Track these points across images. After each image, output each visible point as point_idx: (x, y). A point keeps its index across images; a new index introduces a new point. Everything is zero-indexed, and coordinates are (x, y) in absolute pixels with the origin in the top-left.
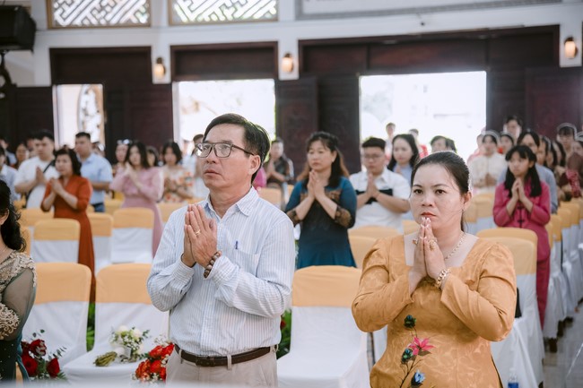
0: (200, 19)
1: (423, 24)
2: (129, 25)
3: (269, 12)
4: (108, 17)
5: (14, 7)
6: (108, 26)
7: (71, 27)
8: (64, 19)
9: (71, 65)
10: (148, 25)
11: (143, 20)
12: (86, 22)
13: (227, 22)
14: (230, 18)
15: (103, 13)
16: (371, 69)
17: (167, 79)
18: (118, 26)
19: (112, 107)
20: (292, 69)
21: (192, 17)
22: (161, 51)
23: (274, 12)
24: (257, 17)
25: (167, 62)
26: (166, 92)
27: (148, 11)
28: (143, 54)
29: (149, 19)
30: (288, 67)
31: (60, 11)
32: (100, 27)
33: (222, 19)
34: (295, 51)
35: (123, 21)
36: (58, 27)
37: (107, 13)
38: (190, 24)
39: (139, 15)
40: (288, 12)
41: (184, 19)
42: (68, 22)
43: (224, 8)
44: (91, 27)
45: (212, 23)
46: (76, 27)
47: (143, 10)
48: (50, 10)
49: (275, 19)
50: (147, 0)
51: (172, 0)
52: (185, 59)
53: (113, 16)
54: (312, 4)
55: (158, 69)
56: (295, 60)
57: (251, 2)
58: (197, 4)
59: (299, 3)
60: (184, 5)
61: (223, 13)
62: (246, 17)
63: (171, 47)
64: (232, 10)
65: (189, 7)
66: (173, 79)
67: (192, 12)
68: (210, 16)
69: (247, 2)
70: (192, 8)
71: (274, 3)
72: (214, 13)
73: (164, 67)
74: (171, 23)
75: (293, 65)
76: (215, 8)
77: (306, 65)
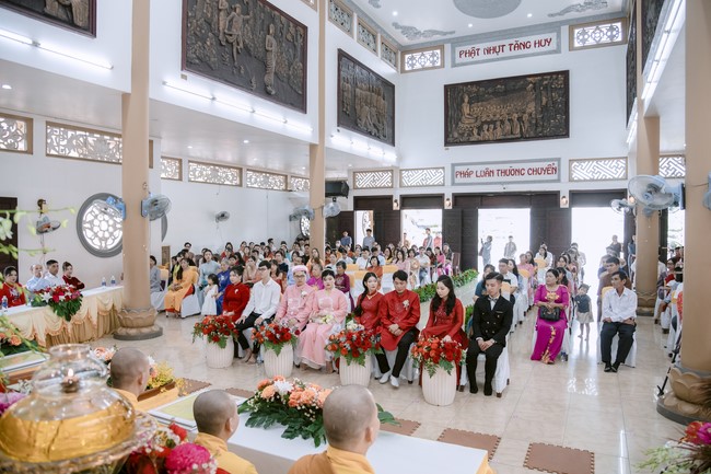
0: (412, 185)
1: (504, 188)
2: (384, 187)
3: (440, 182)
4: (376, 185)
5: (342, 180)
6: (376, 188)
7: (362, 188)
8: (360, 185)
9: (361, 203)
10: (392, 187)
11: (390, 185)
12: (368, 186)
13: (423, 186)
14: (425, 184)
15: (374, 183)
16: (483, 206)
17: (398, 208)
18: (380, 187)
19: (376, 219)
20: (450, 205)
21: (409, 184)
22: (397, 197)
23: (442, 182)
24: (436, 184)
25: (399, 202)
26: (398, 213)
27: (392, 182)
28: (390, 198)
29: (392, 185)
30: (448, 204)
31: (358, 182)
32: (373, 188)
33: (421, 184)
34: (451, 198)
35: (382, 185)
36: (358, 188)
37: (376, 183)
38: (408, 187)
39: (388, 183)
40: (448, 182)
41: (406, 185)
43: (422, 180)
44: (370, 188)
45: (417, 186)
46: (364, 188)
47: (390, 181)
48: (354, 181)
49: (443, 185)
50: (392, 177)
51: (401, 178)
52: (406, 201)
53: (378, 184)
54: (459, 180)
55: (395, 205)
56: (451, 201)
57: (434, 178)
58: (411, 178)
59: (453, 179)
60: (406, 180)
61: (422, 182)
62: (431, 184)
63: (400, 195)
64: (426, 181)
65: (408, 180)
66: (401, 208)
67: (409, 182)
68: (416, 183)
69: (432, 178)
70: (410, 180)
71: (443, 178)
72: (418, 182)
73: (397, 204)
74: (401, 186)
75: (450, 203)
76: (419, 180)
77: (455, 204)
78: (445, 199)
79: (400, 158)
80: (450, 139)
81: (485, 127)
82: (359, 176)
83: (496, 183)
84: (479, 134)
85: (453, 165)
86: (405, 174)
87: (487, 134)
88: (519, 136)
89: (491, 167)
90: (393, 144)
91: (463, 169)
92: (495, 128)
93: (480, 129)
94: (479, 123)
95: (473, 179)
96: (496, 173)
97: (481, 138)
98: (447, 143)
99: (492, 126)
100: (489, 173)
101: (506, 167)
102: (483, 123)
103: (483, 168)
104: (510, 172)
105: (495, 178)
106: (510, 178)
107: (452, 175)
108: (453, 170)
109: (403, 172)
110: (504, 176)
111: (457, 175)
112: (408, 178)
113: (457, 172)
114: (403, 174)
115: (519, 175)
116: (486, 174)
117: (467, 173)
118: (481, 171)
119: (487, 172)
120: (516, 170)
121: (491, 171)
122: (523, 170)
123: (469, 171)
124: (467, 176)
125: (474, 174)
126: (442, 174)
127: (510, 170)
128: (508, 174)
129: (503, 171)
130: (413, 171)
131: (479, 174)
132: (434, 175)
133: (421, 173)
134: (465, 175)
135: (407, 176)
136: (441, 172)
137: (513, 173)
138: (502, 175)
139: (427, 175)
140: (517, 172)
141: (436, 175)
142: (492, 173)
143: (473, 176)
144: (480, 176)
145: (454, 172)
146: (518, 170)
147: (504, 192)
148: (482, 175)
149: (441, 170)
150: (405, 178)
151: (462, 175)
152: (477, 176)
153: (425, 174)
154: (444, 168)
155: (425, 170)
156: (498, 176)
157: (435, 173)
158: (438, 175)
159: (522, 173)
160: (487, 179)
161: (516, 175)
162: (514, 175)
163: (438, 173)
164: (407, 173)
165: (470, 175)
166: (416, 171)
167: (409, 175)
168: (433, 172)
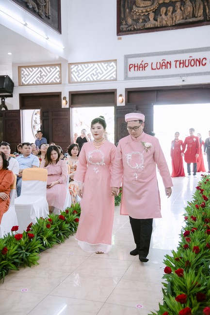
0: (82, 80)
1: (183, 81)
2: (52, 84)
3: (112, 77)
4: (44, 81)
5: (4, 76)
6: (44, 84)
7: (28, 85)
8: (26, 82)
10: (60, 83)
11: (58, 81)
12: (35, 83)
13: (94, 81)
14: (95, 79)
15: (42, 79)
16: (158, 101)
17: (67, 106)
18: (48, 84)
19: (44, 118)
20: (122, 102)
21: (79, 80)
22: (65, 94)
23: (115, 77)
24: (107, 79)
25: (68, 99)
26: (67, 111)
27: (60, 77)
28: (58, 95)
29: (61, 81)
30: (121, 101)
31: (24, 78)
32: (40, 84)
33: (92, 80)
34: (124, 94)
35: (50, 82)
36: (23, 85)
37: (43, 79)
38: (78, 82)
39: (56, 79)
40: (121, 76)
41: (76, 81)
42: (27, 83)
43: (92, 75)
44: (37, 84)
45: (87, 82)
46: (31, 85)
47: (58, 77)
48: (20, 78)
49: (116, 80)
50: (60, 72)
51: (70, 73)
52: (76, 99)
53: (45, 80)
54: (133, 73)
55: (63, 102)
56: (124, 97)
57: (105, 72)
58: (81, 73)
59: (126, 73)
60: (76, 75)
61: (92, 78)
62: (102, 79)
63: (70, 92)
64: (96, 76)
65: (78, 75)
66: (70, 106)
67: (79, 77)
68: (86, 79)
69: (103, 73)
70: (79, 76)
71: (115, 73)
72: (88, 77)
73: (66, 101)
74: (70, 82)
75: (123, 100)
76: (89, 75)
77: (128, 100)
78: (118, 95)
79: (69, 49)
80: (123, 27)
81: (163, 10)
82: (25, 71)
83: (173, 76)
84: (155, 19)
85: (127, 57)
86: (74, 68)
87: (165, 19)
88: (202, 18)
89: (168, 58)
90: (59, 30)
91: (137, 61)
92: (174, 11)
93: (157, 12)
94: (155, 6)
95: (148, 71)
96: (173, 64)
97: (158, 24)
98: (120, 32)
99: (171, 9)
100: (166, 65)
101: (185, 57)
102: (161, 5)
103: (159, 59)
104: (190, 63)
105: (173, 70)
106: (190, 70)
107: (125, 67)
108: (126, 62)
109: (73, 66)
110: (183, 67)
111: (130, 68)
112: (78, 73)
113: (130, 65)
114: (72, 69)
115: (199, 65)
116: (162, 66)
117: (141, 66)
118: (157, 63)
119: (164, 64)
120: (197, 60)
121: (168, 62)
122: (204, 60)
123: (143, 64)
124: (141, 69)
125: (149, 66)
126: (114, 68)
127: (190, 61)
128: (187, 65)
129: (182, 62)
130: (83, 65)
131: (154, 67)
132: (106, 69)
133: (92, 67)
134: (140, 67)
135: (76, 71)
136: (112, 65)
137: (192, 64)
138: (180, 67)
139: (97, 70)
140: (198, 63)
141: (108, 69)
142: (169, 65)
143: (148, 68)
144: (155, 69)
145: (127, 65)
146: (199, 60)
147: (183, 86)
148: (158, 67)
149: (113, 63)
150: (74, 73)
151: (136, 68)
152: (152, 69)
153: (96, 68)
154: (116, 60)
155: (96, 64)
156: (176, 67)
157: (106, 66)
158: (110, 69)
159: (204, 64)
160: (163, 72)
161: (196, 66)
162: (194, 65)
163: (110, 67)
164: (77, 67)
165: (145, 67)
166: (86, 65)
167: (78, 69)
168: (105, 65)
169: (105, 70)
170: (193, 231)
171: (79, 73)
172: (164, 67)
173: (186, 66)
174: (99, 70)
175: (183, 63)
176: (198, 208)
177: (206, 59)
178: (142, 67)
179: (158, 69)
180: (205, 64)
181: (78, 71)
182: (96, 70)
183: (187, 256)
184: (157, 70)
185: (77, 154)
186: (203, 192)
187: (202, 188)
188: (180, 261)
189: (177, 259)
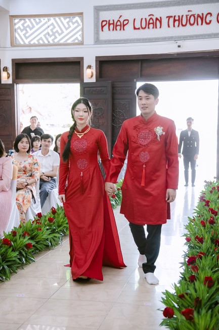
0: (32, 43)
1: (179, 46)
3: (77, 38)
13: (50, 45)
14: (51, 42)
17: (10, 81)
20: (92, 76)
21: (27, 42)
22: (7, 63)
23: (80, 38)
24: (69, 41)
25: (10, 71)
26: (10, 88)
30: (89, 74)
33: (46, 42)
34: (94, 65)
38: (25, 46)
40: (90, 38)
41: (22, 43)
43: (47, 36)
45: (39, 45)
49: (82, 43)
51: (13, 31)
54: (106, 34)
55: (4, 75)
56: (94, 70)
57: (66, 32)
58: (30, 32)
59: (97, 34)
60: (22, 34)
61: (47, 39)
62: (62, 42)
63: (13, 60)
64: (53, 37)
65: (24, 35)
66: (14, 82)
67: (27, 38)
68: (38, 41)
69: (63, 32)
70: (27, 35)
71: (80, 33)
72: (41, 39)
73: (8, 74)
74: (12, 45)
75: (92, 73)
76: (42, 35)
77: (100, 74)
78: (85, 66)
83: (164, 39)
85: (98, 9)
86: (19, 24)
89: (158, 13)
91: (112, 16)
95: (129, 32)
96: (165, 21)
100: (154, 22)
101: (181, 11)
103: (145, 13)
104: (188, 20)
105: (164, 31)
106: (189, 30)
107: (96, 25)
108: (97, 17)
109: (16, 21)
110: (179, 26)
111: (102, 27)
112: (24, 32)
113: (103, 21)
114: (15, 24)
115: (202, 24)
116: (149, 24)
117: (119, 23)
118: (142, 19)
119: (151, 21)
120: (198, 16)
121: (157, 19)
122: (209, 16)
123: (122, 20)
124: (118, 28)
125: (131, 25)
126: (79, 25)
127: (188, 17)
128: (184, 23)
129: (177, 18)
130: (32, 20)
131: (138, 25)
132: (67, 26)
133: (46, 23)
134: (117, 26)
135: (22, 28)
136: (77, 22)
137: (192, 21)
138: (174, 26)
139: (54, 27)
140: (199, 20)
141: (70, 27)
142: (158, 23)
143: (129, 27)
144: (139, 29)
145: (98, 22)
146: (201, 15)
147: (178, 54)
148: (144, 26)
149: (77, 18)
150: (19, 31)
151: (111, 26)
152: (135, 28)
153: (52, 24)
154: (82, 14)
155: (52, 19)
156: (169, 26)
157: (68, 23)
158: (73, 27)
159: (208, 21)
160: (150, 33)
161: (198, 24)
162: (193, 24)
163: (73, 23)
164: (23, 21)
165: (124, 25)
166: (37, 20)
167: (25, 25)
168: (65, 21)
169: (67, 29)
170: (201, 258)
171: (27, 32)
172: (151, 26)
173: (183, 25)
174: (57, 28)
175: (179, 20)
176: (204, 226)
177: (211, 14)
178: (121, 25)
179: (142, 28)
180: (210, 21)
181: (25, 29)
182: (52, 27)
183: (196, 291)
184: (141, 30)
185: (27, 150)
186: (210, 204)
187: (207, 199)
188: (185, 298)
189: (181, 297)
